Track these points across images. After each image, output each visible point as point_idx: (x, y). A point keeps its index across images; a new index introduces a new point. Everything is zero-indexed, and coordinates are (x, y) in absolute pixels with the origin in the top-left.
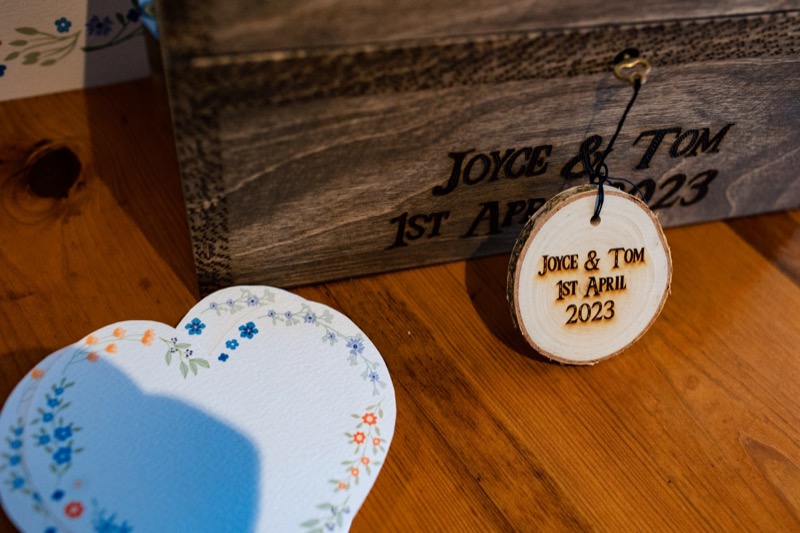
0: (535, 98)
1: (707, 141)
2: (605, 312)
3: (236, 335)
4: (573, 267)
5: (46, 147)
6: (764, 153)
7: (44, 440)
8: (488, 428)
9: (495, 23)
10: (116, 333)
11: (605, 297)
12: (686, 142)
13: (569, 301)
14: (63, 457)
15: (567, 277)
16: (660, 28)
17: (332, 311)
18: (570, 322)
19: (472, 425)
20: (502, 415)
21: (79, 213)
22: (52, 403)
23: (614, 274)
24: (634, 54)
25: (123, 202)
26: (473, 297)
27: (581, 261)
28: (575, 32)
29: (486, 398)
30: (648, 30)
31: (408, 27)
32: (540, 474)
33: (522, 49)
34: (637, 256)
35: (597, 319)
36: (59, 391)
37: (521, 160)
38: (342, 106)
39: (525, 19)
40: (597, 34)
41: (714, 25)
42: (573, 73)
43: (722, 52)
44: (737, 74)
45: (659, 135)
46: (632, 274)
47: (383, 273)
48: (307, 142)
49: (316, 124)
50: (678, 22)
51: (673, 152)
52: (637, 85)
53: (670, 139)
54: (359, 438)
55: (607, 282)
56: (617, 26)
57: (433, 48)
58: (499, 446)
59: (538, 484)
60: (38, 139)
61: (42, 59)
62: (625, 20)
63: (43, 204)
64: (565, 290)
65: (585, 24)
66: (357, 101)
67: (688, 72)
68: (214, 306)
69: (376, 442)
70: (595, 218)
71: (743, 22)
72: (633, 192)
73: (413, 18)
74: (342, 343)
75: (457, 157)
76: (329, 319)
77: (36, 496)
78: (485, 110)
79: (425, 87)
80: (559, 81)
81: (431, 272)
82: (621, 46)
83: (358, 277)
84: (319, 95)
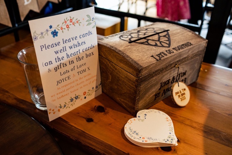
0: (168, 73)
1: (184, 74)
2: (184, 98)
3: (145, 116)
4: (179, 93)
5: (96, 107)
6: (190, 74)
7: (133, 133)
8: (179, 117)
9: (164, 65)
10: (130, 120)
11: (184, 96)
12: (182, 75)
13: (180, 98)
14: (137, 134)
15: (179, 94)
16: (178, 61)
17: (153, 110)
18: (181, 100)
19: (177, 117)
20: (180, 115)
21: (109, 112)
22: (131, 130)
23: (183, 93)
24: (176, 64)
25: (113, 109)
26: (166, 104)
27: (179, 92)
28: (171, 64)
29: (176, 114)
30: (177, 61)
31: (157, 68)
32: (188, 119)
33: (167, 67)
34: (185, 89)
35: (184, 99)
36: (130, 128)
37: (167, 82)
38: (151, 79)
39: (167, 64)
40: (173, 63)
41: (183, 59)
42: (171, 69)
43: (184, 62)
44: (186, 64)
45: (180, 74)
46: (185, 92)
47: (153, 105)
48: (148, 85)
49: (149, 82)
50: (179, 60)
51: (182, 76)
52: (179, 67)
53: (181, 74)
54: (168, 121)
55: (183, 94)
56: (174, 62)
57: (159, 69)
58: (182, 118)
59: (189, 120)
60: (94, 106)
61: (90, 94)
62: (175, 61)
63: (103, 113)
64: (179, 96)
65: (172, 63)
66: (153, 78)
67: (181, 65)
68: (139, 114)
69: (170, 120)
70: (179, 86)
71: (185, 58)
72: (181, 81)
73: (158, 66)
74: (157, 112)
75: (161, 83)
76: (154, 110)
77: (138, 139)
78: (164, 76)
79: (159, 75)
80: (170, 70)
81: (159, 103)
82: (175, 64)
83: (151, 107)
84: (150, 79)
